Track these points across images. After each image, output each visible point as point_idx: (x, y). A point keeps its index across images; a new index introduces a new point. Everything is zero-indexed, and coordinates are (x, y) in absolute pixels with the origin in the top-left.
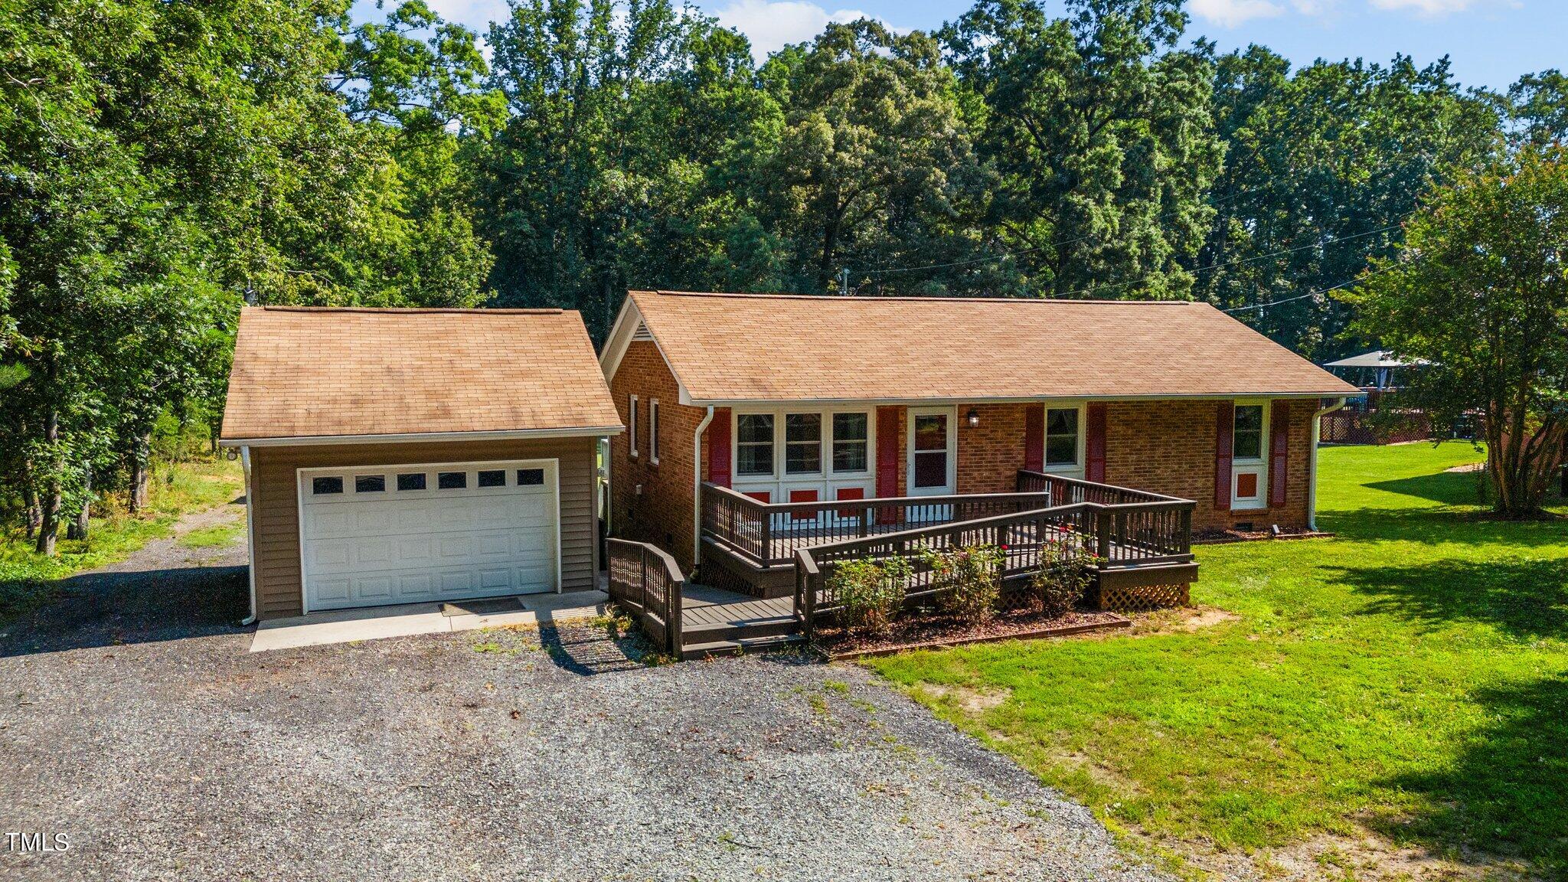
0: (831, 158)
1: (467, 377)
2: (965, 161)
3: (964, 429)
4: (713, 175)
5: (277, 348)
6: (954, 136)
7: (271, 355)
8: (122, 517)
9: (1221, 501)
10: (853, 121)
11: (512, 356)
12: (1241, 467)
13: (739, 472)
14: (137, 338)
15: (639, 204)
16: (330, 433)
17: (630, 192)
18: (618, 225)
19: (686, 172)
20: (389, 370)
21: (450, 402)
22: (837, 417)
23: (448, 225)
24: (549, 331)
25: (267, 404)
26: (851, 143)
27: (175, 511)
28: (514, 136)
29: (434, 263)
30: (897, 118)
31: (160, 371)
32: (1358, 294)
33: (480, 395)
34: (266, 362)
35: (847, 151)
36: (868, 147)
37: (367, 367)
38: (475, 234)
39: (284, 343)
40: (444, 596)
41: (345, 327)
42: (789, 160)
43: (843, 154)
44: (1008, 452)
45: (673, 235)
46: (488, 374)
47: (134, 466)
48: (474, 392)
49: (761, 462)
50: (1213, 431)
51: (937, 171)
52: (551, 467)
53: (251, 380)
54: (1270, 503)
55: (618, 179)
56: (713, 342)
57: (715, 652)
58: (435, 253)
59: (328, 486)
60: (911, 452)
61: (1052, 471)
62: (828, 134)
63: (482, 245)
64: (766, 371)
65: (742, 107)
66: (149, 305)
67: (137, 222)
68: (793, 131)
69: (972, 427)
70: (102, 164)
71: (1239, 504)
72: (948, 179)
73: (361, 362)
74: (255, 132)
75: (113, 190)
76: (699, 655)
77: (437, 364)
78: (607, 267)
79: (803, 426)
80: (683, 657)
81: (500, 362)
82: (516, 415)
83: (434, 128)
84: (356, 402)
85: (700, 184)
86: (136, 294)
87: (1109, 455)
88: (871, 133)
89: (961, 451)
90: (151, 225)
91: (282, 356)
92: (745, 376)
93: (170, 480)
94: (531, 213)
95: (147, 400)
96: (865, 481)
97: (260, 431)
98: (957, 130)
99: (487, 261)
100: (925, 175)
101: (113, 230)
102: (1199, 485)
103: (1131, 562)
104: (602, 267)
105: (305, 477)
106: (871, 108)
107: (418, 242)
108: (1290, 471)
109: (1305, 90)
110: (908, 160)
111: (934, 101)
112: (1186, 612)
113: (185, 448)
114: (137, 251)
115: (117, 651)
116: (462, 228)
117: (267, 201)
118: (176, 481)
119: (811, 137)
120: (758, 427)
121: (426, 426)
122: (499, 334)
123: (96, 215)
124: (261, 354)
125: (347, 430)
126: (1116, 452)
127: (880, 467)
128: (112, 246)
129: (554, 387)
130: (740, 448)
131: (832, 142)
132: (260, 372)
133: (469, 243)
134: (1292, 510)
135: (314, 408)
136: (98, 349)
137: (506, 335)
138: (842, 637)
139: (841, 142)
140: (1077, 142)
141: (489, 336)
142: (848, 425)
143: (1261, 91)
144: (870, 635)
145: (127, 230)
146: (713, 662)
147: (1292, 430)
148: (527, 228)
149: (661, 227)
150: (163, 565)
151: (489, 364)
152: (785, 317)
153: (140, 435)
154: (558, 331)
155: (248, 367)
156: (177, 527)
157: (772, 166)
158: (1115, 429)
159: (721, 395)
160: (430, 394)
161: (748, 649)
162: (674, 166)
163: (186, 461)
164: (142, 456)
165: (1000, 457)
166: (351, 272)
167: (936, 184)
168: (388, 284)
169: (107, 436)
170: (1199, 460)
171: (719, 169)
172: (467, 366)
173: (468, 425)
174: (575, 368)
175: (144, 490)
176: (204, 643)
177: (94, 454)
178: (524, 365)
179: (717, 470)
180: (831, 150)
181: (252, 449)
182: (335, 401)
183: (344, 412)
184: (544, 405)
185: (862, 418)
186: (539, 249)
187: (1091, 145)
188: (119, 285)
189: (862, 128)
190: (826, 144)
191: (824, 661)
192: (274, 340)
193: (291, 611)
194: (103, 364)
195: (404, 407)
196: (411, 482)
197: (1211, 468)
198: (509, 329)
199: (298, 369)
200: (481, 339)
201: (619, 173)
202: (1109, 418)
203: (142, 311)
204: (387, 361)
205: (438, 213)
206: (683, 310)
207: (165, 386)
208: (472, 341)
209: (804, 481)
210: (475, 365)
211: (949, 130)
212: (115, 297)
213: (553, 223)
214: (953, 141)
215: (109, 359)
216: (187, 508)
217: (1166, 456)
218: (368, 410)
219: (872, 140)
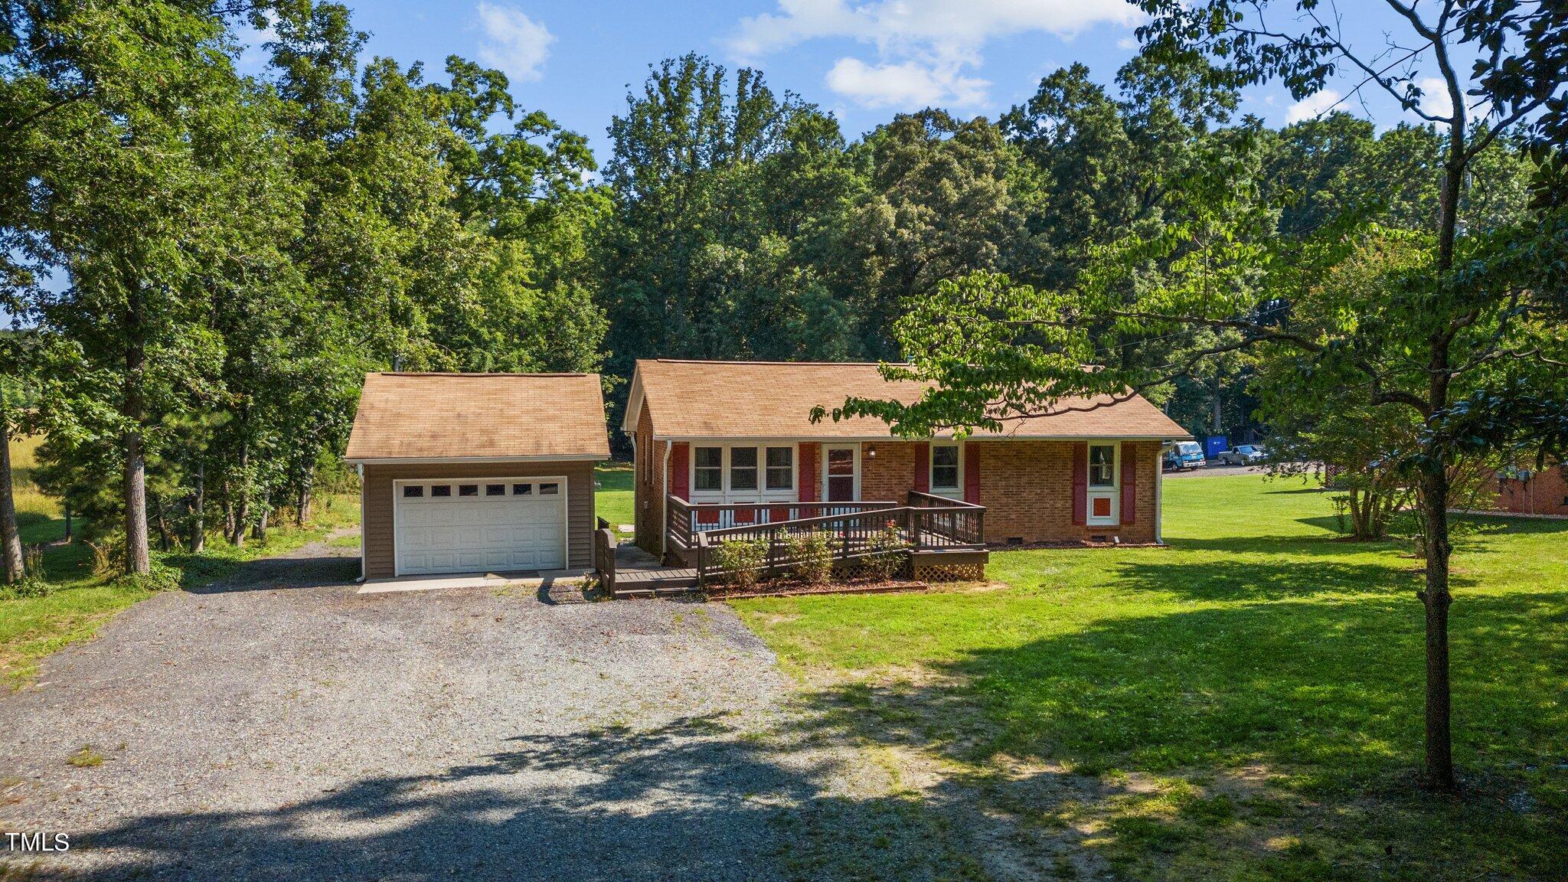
0: (893, 234)
1: (511, 421)
2: (1018, 234)
3: (866, 460)
4: (795, 249)
5: (387, 401)
6: (1006, 213)
7: (382, 405)
8: (291, 528)
9: (1078, 517)
10: (915, 201)
11: (544, 406)
12: (1094, 493)
13: (697, 488)
14: (299, 395)
15: (738, 275)
16: (414, 456)
17: (729, 263)
18: (719, 293)
19: (775, 246)
20: (459, 415)
21: (496, 437)
22: (769, 449)
23: (570, 294)
24: (574, 388)
25: (376, 437)
26: (912, 221)
27: (330, 526)
28: (633, 216)
29: (558, 329)
30: (954, 197)
31: (321, 418)
32: (1257, 357)
33: (517, 433)
34: (379, 409)
35: (906, 227)
36: (926, 224)
37: (444, 414)
38: (593, 301)
39: (392, 397)
40: (487, 568)
41: (434, 387)
42: (856, 237)
43: (904, 231)
44: (901, 477)
45: (761, 302)
46: (525, 419)
47: (302, 490)
48: (512, 431)
49: (713, 481)
50: (1070, 464)
51: (990, 244)
52: (562, 481)
53: (367, 421)
54: (1122, 522)
55: (718, 252)
56: (686, 397)
57: (635, 595)
58: (558, 319)
59: (413, 492)
60: (825, 477)
61: (934, 492)
62: (889, 213)
63: (599, 312)
64: (717, 417)
65: (830, 185)
66: (308, 372)
67: (304, 315)
68: (860, 211)
69: (871, 458)
70: (281, 278)
71: (1093, 520)
72: (1000, 251)
73: (441, 410)
74: (383, 251)
75: (288, 295)
76: (627, 597)
77: (491, 412)
78: (709, 329)
79: (744, 455)
80: (615, 598)
81: (535, 410)
82: (538, 445)
83: (548, 219)
84: (434, 437)
85: (786, 256)
86: (300, 364)
87: (982, 481)
88: (931, 212)
89: (864, 476)
90: (310, 317)
91: (390, 406)
92: (701, 419)
93: (329, 505)
94: (647, 282)
95: (312, 440)
96: (789, 496)
97: (369, 454)
98: (1009, 207)
99: (603, 325)
100: (978, 248)
101: (287, 322)
102: (1059, 505)
103: (938, 548)
104: (704, 331)
105: (398, 485)
106: (932, 189)
107: (543, 309)
108: (1138, 496)
109: (1381, 155)
110: (964, 235)
111: (987, 181)
112: (978, 583)
113: (343, 482)
114: (303, 333)
115: (278, 592)
116: (582, 298)
117: (392, 296)
118: (333, 505)
119: (874, 216)
120: (711, 455)
121: (477, 452)
122: (538, 392)
123: (276, 313)
124: (376, 405)
125: (425, 454)
126: (987, 479)
127: (801, 487)
128: (287, 333)
129: (569, 427)
130: (697, 471)
131: (893, 219)
132: (374, 416)
133: (587, 310)
134: (1140, 526)
135: (406, 440)
136: (277, 402)
137: (544, 391)
138: (723, 590)
139: (902, 220)
140: (1125, 213)
141: (531, 392)
142: (778, 455)
143: (1344, 154)
144: (742, 588)
145: (297, 320)
146: (635, 601)
147: (1139, 465)
148: (640, 296)
149: (752, 296)
150: (315, 555)
151: (527, 412)
152: (749, 378)
153: (306, 466)
154: (581, 388)
155: (366, 413)
156: (329, 536)
157: (845, 242)
158: (986, 462)
159: (679, 433)
160: (483, 432)
161: (659, 595)
162: (765, 241)
163: (344, 492)
164: (307, 482)
165: (894, 481)
166: (487, 337)
167: (987, 255)
168: (518, 346)
169: (281, 464)
170: (1058, 487)
171: (800, 245)
172: (512, 413)
173: (504, 452)
174: (587, 414)
175: (309, 509)
176: (330, 589)
177: (271, 477)
178: (551, 412)
179: (679, 487)
180: (893, 227)
181: (365, 466)
182: (420, 436)
183: (425, 443)
184: (559, 439)
185: (789, 450)
186: (651, 314)
187: (1137, 217)
188: (290, 358)
189: (922, 207)
190: (887, 222)
191: (704, 601)
192: (385, 395)
193: (386, 573)
194: (280, 412)
195: (464, 439)
196: (467, 490)
197: (1069, 493)
198: (546, 387)
199: (399, 415)
200: (525, 395)
201: (720, 247)
202: (982, 453)
203: (305, 375)
204: (458, 409)
205: (561, 285)
206: (672, 374)
207: (325, 430)
208: (519, 396)
209: (745, 497)
210: (517, 412)
211: (1001, 207)
212: (287, 366)
213: (665, 291)
214: (1005, 218)
215: (284, 409)
216: (338, 524)
217: (1030, 483)
218: (440, 442)
219: (932, 218)
